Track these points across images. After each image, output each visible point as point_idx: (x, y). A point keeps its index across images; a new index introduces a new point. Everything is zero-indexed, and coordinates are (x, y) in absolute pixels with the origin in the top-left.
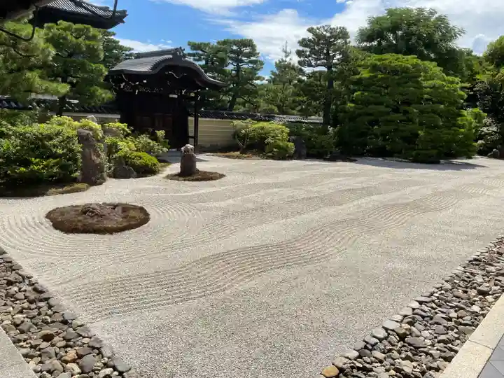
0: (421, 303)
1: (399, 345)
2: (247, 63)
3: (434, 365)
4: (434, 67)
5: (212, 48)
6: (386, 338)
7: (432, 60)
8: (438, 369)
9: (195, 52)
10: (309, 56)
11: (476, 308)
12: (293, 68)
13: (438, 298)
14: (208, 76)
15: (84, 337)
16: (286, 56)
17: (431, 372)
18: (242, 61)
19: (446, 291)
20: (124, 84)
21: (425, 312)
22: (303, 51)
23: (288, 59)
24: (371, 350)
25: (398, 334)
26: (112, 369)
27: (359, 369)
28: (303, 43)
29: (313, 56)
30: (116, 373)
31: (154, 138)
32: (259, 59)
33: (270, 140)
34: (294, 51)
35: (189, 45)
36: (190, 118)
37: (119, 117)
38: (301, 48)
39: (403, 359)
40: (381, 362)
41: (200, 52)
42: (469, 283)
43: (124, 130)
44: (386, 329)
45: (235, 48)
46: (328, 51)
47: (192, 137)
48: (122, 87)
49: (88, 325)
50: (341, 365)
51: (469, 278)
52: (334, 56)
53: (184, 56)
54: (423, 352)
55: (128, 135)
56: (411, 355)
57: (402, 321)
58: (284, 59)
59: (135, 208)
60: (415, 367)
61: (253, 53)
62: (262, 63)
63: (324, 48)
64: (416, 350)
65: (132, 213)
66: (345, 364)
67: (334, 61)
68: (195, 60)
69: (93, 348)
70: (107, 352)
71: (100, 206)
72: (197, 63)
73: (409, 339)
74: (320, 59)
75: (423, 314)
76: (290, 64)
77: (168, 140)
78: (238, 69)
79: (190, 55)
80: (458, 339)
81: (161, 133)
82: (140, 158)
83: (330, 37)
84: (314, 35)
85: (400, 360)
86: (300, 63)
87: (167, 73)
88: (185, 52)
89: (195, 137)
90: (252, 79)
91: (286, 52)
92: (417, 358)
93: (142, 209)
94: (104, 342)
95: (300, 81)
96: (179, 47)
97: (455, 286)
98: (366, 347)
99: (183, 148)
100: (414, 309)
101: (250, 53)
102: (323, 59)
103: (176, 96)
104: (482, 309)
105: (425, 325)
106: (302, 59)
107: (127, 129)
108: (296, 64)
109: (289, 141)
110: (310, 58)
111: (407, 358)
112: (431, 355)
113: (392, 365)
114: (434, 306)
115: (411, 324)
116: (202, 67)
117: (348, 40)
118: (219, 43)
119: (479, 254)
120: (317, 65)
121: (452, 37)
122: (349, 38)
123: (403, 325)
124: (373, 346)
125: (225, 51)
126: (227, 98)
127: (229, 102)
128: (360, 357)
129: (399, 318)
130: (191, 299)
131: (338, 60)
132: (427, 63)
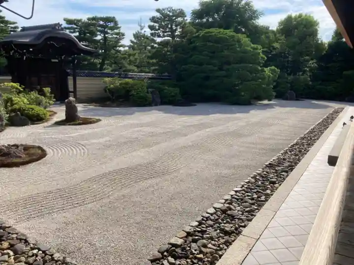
0: (236, 192)
1: (223, 216)
2: (112, 34)
3: (243, 224)
4: (245, 38)
5: (83, 23)
6: (215, 213)
7: (243, 33)
8: (245, 227)
9: (70, 26)
10: (159, 29)
11: (268, 192)
12: (147, 38)
13: (247, 188)
14: (82, 45)
15: (13, 234)
16: (141, 29)
17: (241, 228)
18: (107, 33)
19: (251, 183)
20: (13, 51)
21: (238, 196)
22: (153, 26)
23: (143, 32)
24: (205, 221)
25: (221, 210)
26: (37, 250)
27: (198, 231)
28: (153, 19)
29: (161, 29)
30: (41, 252)
31: (42, 93)
32: (121, 31)
33: (133, 92)
34: (147, 26)
35: (64, 20)
36: (69, 77)
37: (10, 78)
38: (152, 24)
39: (225, 223)
40: (212, 226)
41: (75, 26)
42: (265, 178)
43: (17, 88)
44: (215, 208)
45: (101, 23)
46: (172, 26)
47: (72, 92)
48: (11, 54)
49: (14, 227)
50: (188, 230)
51: (265, 175)
52: (176, 30)
53: (62, 29)
54: (236, 218)
55: (20, 92)
56: (230, 221)
57: (225, 203)
58: (140, 31)
59: (33, 147)
60: (231, 227)
61: (116, 26)
62: (123, 35)
63: (168, 24)
64: (233, 217)
65: (32, 151)
66: (191, 229)
67: (176, 34)
68: (71, 32)
69: (21, 240)
70: (31, 241)
71: (6, 147)
72: (73, 35)
73: (229, 212)
74: (166, 32)
75: (237, 197)
76: (144, 35)
77: (53, 95)
78: (105, 39)
79: (66, 28)
80: (257, 209)
81: (47, 90)
82: (33, 109)
83: (173, 16)
84: (161, 14)
85: (223, 224)
86: (152, 34)
87: (49, 43)
88: (62, 26)
89: (75, 92)
90: (116, 47)
91: (141, 26)
92: (233, 222)
93: (39, 148)
94: (28, 235)
95: (153, 47)
96: (57, 23)
97: (257, 180)
98: (203, 220)
99: (66, 101)
100: (232, 196)
101: (113, 26)
102: (168, 32)
103: (57, 61)
104: (272, 191)
105: (239, 204)
106: (153, 31)
107: (20, 88)
108: (149, 35)
109: (148, 93)
110: (159, 31)
111: (227, 222)
112: (241, 219)
113: (218, 227)
114: (244, 192)
115: (230, 203)
116: (76, 37)
117: (185, 18)
118: (89, 19)
119: (272, 160)
120: (164, 36)
121: (255, 17)
122: (186, 16)
123: (225, 204)
124: (207, 218)
125: (94, 25)
126: (98, 61)
127: (99, 64)
128: (199, 225)
129: (224, 201)
130: (86, 204)
131: (179, 32)
132: (239, 35)
